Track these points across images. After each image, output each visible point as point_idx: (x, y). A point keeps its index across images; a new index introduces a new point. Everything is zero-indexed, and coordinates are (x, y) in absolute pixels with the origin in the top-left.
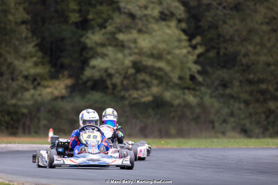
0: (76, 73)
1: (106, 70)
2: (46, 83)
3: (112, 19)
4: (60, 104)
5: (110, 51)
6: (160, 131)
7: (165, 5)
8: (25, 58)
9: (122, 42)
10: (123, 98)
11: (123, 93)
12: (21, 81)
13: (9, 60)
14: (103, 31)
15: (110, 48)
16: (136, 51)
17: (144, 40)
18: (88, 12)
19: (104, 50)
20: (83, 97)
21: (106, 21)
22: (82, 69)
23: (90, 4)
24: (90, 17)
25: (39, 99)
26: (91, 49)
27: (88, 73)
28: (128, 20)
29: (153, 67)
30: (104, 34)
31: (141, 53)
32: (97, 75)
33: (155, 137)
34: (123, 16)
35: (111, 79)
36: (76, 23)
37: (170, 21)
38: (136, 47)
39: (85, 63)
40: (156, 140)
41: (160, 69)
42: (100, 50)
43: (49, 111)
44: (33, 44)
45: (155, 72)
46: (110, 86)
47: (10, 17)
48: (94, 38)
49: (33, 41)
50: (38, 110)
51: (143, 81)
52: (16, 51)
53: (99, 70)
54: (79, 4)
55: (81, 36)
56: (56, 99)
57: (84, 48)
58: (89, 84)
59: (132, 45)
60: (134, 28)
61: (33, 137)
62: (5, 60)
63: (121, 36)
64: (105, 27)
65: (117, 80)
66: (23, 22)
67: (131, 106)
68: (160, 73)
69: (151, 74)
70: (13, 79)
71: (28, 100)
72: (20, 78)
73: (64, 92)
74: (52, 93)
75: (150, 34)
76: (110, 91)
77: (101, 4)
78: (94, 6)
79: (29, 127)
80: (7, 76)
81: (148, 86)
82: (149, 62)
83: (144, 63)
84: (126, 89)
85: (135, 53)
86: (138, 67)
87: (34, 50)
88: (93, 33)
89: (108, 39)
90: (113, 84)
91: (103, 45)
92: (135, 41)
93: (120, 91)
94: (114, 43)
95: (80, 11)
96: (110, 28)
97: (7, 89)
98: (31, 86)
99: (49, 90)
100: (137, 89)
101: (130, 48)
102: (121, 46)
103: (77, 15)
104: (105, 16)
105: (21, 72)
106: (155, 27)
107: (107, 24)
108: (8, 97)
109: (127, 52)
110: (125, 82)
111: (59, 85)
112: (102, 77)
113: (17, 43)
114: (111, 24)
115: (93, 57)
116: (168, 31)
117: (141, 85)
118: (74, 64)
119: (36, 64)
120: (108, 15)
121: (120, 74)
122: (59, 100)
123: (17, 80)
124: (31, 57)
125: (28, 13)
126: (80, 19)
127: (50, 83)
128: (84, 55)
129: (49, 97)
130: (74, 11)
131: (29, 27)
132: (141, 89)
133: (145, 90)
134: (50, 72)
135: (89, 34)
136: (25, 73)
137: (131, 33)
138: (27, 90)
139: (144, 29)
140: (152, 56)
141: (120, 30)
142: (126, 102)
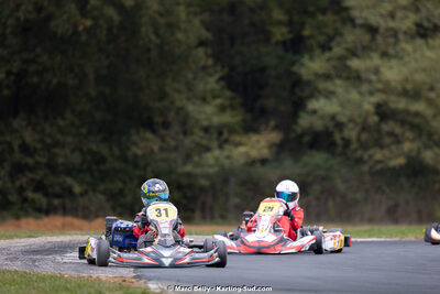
0: (286, 122)
1: (333, 117)
2: (237, 138)
3: (341, 35)
4: (260, 170)
5: (338, 85)
6: (419, 212)
7: (424, 13)
8: (204, 100)
9: (357, 71)
10: (360, 161)
11: (359, 153)
12: (198, 136)
13: (178, 104)
14: (328, 55)
15: (338, 82)
16: (380, 86)
17: (391, 68)
18: (303, 25)
19: (329, 85)
20: (297, 160)
21: (331, 39)
22: (295, 116)
23: (305, 12)
24: (306, 32)
25: (227, 163)
26: (309, 83)
27: (304, 121)
28: (366, 38)
29: (407, 112)
30: (328, 60)
31: (387, 89)
32: (319, 124)
33: (410, 223)
34: (358, 32)
35: (341, 131)
36: (284, 43)
37: (433, 38)
38: (380, 81)
39: (299, 105)
40: (413, 228)
41: (417, 114)
42: (322, 85)
43: (243, 183)
44: (217, 76)
45: (409, 119)
46: (339, 142)
47: (180, 36)
48: (312, 66)
49: (216, 72)
50: (226, 181)
51: (391, 134)
52: (190, 88)
53: (322, 118)
54: (288, 12)
55: (293, 63)
56: (252, 163)
57: (297, 82)
58: (307, 139)
59: (373, 78)
60: (376, 50)
61: (217, 224)
62: (172, 103)
63: (355, 63)
64: (330, 49)
65: (351, 133)
66: (202, 43)
67: (373, 174)
68: (417, 121)
69: (403, 123)
70: (185, 133)
71: (210, 166)
72: (196, 130)
73: (265, 152)
74: (246, 154)
75: (401, 58)
76: (340, 149)
77: (324, 12)
78: (312, 15)
79: (211, 208)
80: (176, 128)
81: (398, 140)
82: (401, 104)
83: (392, 106)
84: (364, 146)
85: (378, 90)
86: (383, 112)
87: (217, 87)
88: (311, 58)
89: (335, 67)
90: (343, 139)
91: (327, 77)
92: (377, 71)
93: (356, 150)
94: (344, 75)
95: (290, 23)
96: (337, 50)
97: (176, 148)
98: (215, 144)
99: (242, 149)
100: (382, 147)
101: (370, 82)
102: (355, 78)
103: (285, 30)
104: (330, 31)
105: (197, 121)
106: (408, 47)
107: (333, 44)
108: (180, 161)
109: (365, 88)
110: (364, 136)
111: (258, 141)
112: (327, 128)
113: (190, 76)
114: (339, 44)
115: (311, 96)
116: (429, 54)
117: (387, 140)
118: (282, 108)
119: (222, 109)
120: (336, 30)
121: (356, 124)
122: (258, 165)
123: (192, 133)
124: (215, 97)
125: (208, 29)
126: (290, 36)
127: (244, 139)
128: (298, 94)
129: (242, 161)
130: (280, 23)
131: (210, 51)
132: (388, 146)
133: (394, 148)
134: (244, 120)
135: (306, 60)
136: (205, 123)
137: (371, 58)
138: (208, 149)
139: (391, 51)
140: (405, 93)
141: (353, 53)
142: (366, 168)
